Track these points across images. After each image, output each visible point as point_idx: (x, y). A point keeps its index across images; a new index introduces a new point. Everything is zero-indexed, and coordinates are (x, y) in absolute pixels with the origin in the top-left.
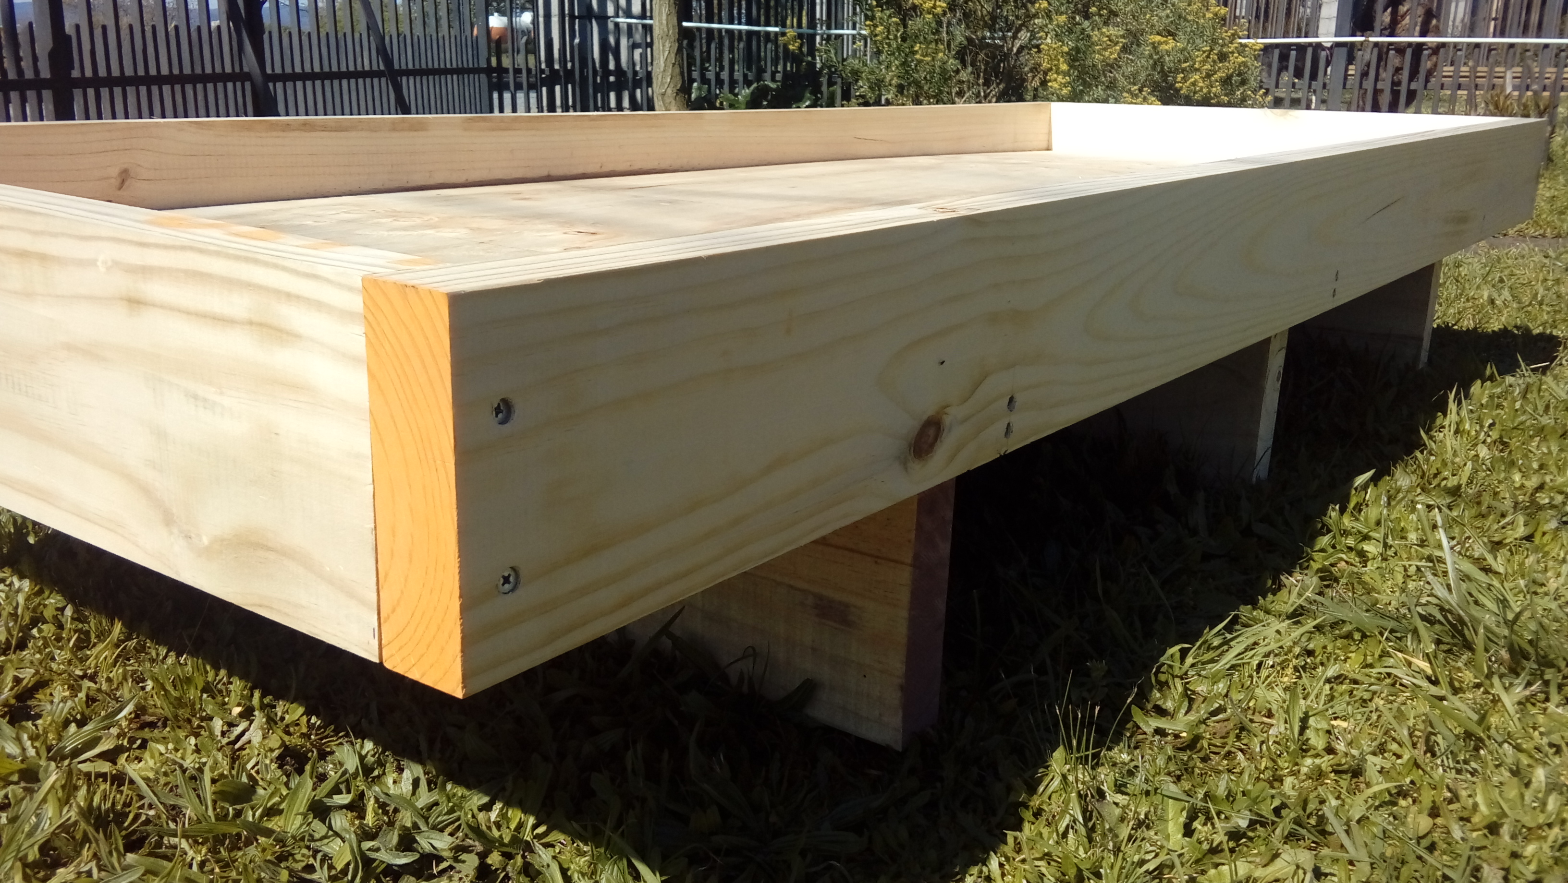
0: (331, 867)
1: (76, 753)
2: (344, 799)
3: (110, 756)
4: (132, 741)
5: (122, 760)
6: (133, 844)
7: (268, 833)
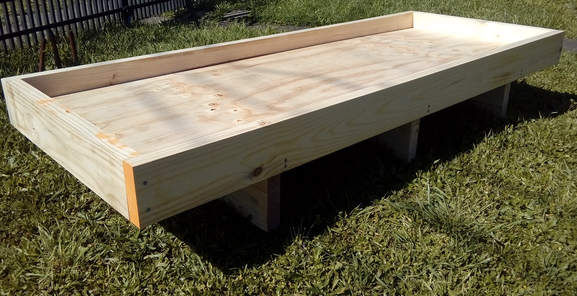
0: (140, 249)
1: (97, 218)
2: (146, 234)
3: (103, 220)
4: (108, 216)
5: (106, 220)
6: (103, 241)
7: (129, 240)
